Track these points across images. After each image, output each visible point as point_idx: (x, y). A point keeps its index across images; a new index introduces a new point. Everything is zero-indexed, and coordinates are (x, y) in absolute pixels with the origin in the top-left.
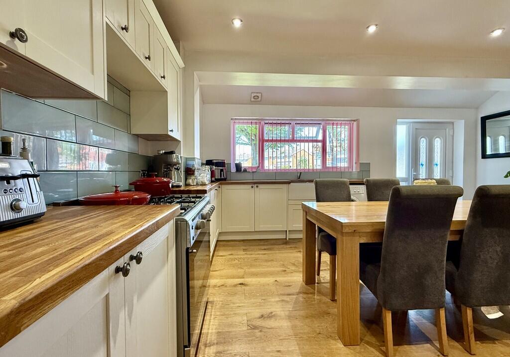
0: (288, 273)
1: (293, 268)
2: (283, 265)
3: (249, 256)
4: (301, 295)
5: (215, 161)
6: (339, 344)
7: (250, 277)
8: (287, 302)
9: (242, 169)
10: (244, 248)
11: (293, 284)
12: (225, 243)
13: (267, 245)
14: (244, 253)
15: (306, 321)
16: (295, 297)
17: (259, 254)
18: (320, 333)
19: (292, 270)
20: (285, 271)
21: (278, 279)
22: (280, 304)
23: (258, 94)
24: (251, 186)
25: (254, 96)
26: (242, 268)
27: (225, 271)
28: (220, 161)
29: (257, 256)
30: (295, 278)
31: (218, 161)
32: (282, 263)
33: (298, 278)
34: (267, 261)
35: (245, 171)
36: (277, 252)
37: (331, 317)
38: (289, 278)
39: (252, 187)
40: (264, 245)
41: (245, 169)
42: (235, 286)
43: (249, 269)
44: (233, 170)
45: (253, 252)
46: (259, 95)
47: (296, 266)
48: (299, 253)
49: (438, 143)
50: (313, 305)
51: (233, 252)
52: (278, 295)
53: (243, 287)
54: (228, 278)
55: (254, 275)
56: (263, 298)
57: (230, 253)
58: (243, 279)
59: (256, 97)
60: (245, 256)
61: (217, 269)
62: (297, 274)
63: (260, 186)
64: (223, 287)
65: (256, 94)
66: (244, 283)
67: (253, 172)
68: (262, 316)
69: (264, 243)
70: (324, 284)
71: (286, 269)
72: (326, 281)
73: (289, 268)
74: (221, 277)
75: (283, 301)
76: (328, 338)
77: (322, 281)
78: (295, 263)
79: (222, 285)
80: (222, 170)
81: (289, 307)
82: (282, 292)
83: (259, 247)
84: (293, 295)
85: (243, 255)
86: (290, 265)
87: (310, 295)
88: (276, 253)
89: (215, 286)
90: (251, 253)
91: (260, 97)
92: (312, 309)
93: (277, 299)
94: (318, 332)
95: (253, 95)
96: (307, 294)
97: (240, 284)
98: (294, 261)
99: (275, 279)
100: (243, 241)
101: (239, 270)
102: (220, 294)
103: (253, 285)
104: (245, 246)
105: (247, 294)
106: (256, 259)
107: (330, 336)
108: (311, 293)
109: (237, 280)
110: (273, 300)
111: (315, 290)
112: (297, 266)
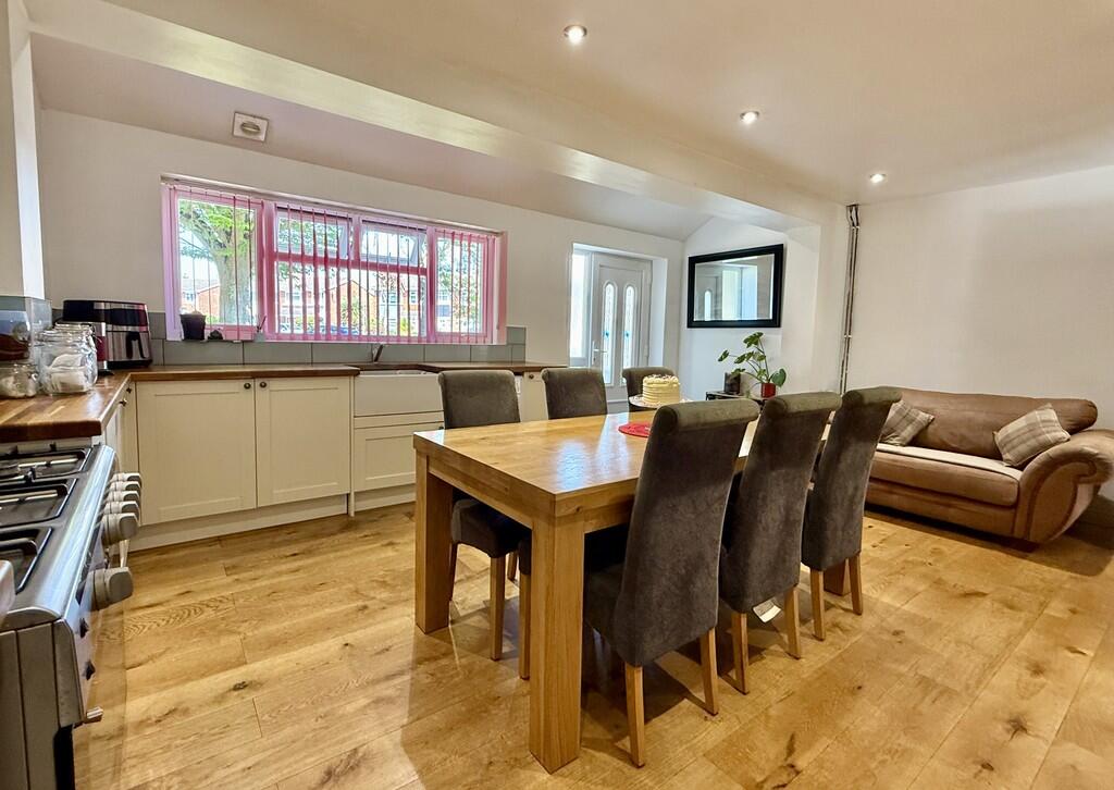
0: (375, 611)
1: (384, 595)
2: (357, 591)
3: (247, 587)
4: (422, 668)
5: (102, 306)
6: (537, 775)
7: (265, 656)
8: (389, 700)
9: (207, 333)
10: (229, 562)
11: (396, 640)
12: (155, 558)
13: (297, 541)
14: (230, 579)
15: (452, 739)
16: (407, 677)
17: (280, 574)
18: (491, 763)
19: (382, 601)
20: (365, 607)
21: (349, 638)
22: (372, 713)
23: (258, 122)
24: (242, 383)
25: (243, 125)
26: (232, 632)
27: (171, 657)
28: (123, 306)
29: (275, 581)
30: (396, 623)
31: (114, 306)
32: (351, 586)
33: (402, 620)
34: (307, 589)
35: (216, 337)
36: (332, 556)
37: (502, 706)
38: (382, 627)
39: (247, 387)
40: (288, 543)
41: (216, 332)
42: (220, 699)
43: (256, 628)
44: (175, 333)
45: (259, 572)
46: (262, 124)
47: (389, 585)
48: (390, 548)
49: (630, 295)
50: (456, 685)
51: (191, 585)
52: (362, 687)
53: (249, 695)
54: (189, 680)
55: (276, 644)
56: (321, 711)
57: (178, 588)
58: (243, 669)
59: (250, 129)
60: (237, 588)
61: (142, 657)
62: (398, 609)
63: (274, 384)
64: (176, 716)
65: (251, 119)
66: (248, 679)
67: (243, 342)
68: (329, 773)
69: (288, 537)
70: (468, 621)
71: (367, 603)
72: (470, 611)
73: (374, 598)
74: (161, 682)
75: (378, 701)
76: (513, 767)
77: (462, 613)
78: (387, 579)
79: (171, 712)
80: (132, 336)
81: (399, 716)
82: (370, 676)
83: (276, 552)
84: (401, 673)
85: (228, 586)
86: (374, 588)
87: (444, 662)
88: (329, 561)
89: (142, 724)
90: (251, 574)
91: (264, 130)
92: (457, 699)
93: (363, 702)
94: (486, 762)
95: (240, 119)
96: (436, 659)
97: (236, 688)
98: (382, 573)
99: (340, 641)
100: (219, 539)
101: (224, 641)
102: (168, 748)
103: (279, 679)
104: (232, 556)
105: (266, 717)
106: (273, 593)
107: (516, 759)
108: (445, 655)
109: (222, 676)
110: (350, 708)
111: (451, 643)
112: (393, 587)
